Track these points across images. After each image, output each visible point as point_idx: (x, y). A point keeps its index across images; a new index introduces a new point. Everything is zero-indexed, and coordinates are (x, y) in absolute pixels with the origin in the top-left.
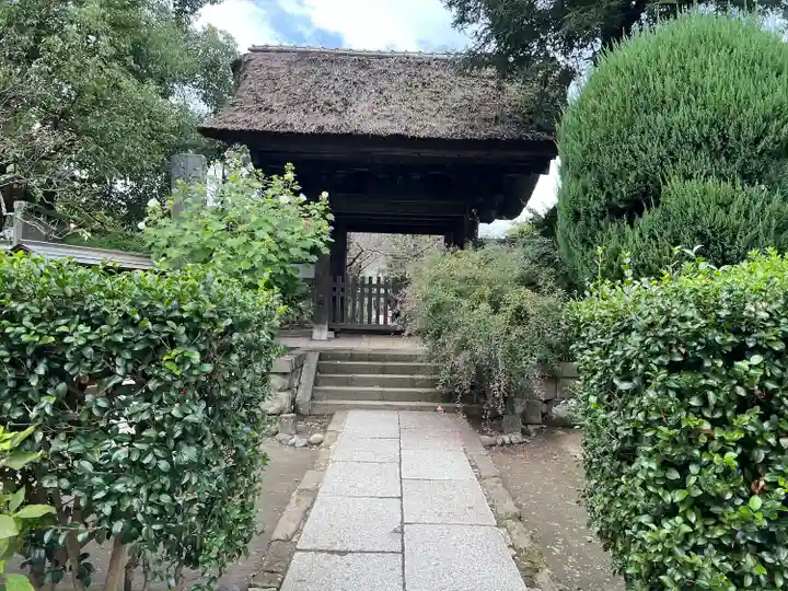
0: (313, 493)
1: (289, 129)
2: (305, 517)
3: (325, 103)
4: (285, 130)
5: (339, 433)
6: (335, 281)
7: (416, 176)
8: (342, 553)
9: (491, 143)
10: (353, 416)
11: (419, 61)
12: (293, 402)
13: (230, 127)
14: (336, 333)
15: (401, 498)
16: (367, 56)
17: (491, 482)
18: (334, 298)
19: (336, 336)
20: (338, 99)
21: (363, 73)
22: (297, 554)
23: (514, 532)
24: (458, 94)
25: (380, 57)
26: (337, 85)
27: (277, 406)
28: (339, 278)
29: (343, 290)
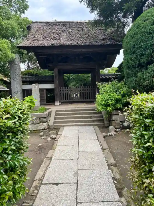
0: (51, 159)
1: (43, 45)
2: (47, 169)
3: (54, 37)
5: (61, 135)
7: (81, 57)
8: (57, 184)
9: (103, 46)
11: (81, 23)
12: (48, 125)
13: (26, 45)
14: (62, 103)
15: (78, 159)
16: (66, 23)
18: (61, 93)
19: (62, 104)
20: (57, 36)
21: (65, 28)
22: (42, 186)
23: (114, 172)
24: (92, 32)
25: (69, 23)
26: (57, 31)
27: (43, 127)
28: (62, 87)
29: (63, 91)
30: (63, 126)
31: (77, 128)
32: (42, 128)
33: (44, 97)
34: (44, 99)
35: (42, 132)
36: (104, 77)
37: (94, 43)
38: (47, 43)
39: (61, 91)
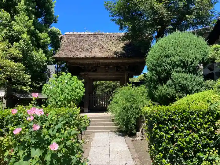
1: (77, 57)
3: (86, 49)
4: (76, 57)
5: (93, 139)
6: (90, 95)
7: (111, 66)
10: (96, 134)
11: (111, 36)
15: (110, 155)
17: (132, 150)
18: (90, 101)
20: (90, 48)
21: (96, 40)
26: (89, 44)
30: (94, 132)
31: (107, 134)
39: (90, 98)
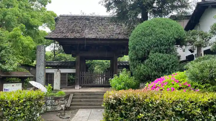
9: (118, 40)
12: (65, 107)
14: (82, 87)
25: (92, 17)
27: (61, 108)
28: (83, 72)
29: (84, 75)
32: (59, 109)
33: (66, 81)
34: (66, 83)
35: (59, 112)
36: (121, 64)
37: (112, 37)
38: (70, 36)
39: (82, 75)
